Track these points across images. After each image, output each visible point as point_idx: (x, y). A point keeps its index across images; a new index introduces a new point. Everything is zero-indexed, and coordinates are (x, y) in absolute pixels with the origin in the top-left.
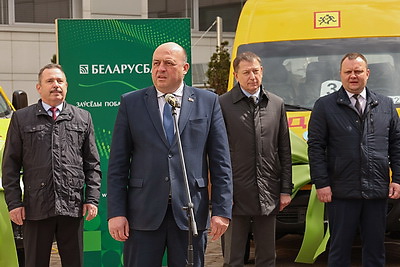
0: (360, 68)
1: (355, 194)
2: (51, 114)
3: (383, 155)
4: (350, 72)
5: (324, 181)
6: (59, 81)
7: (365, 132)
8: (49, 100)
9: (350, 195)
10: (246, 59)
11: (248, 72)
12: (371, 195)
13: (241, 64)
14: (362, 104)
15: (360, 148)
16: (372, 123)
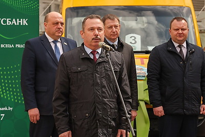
0: (185, 27)
1: (180, 111)
2: (92, 57)
3: (198, 86)
4: (178, 29)
5: (159, 103)
6: (99, 29)
7: (187, 70)
8: (91, 45)
9: (176, 112)
10: (110, 18)
11: (111, 27)
12: (190, 112)
13: (106, 21)
14: (185, 51)
15: (184, 81)
16: (191, 64)
